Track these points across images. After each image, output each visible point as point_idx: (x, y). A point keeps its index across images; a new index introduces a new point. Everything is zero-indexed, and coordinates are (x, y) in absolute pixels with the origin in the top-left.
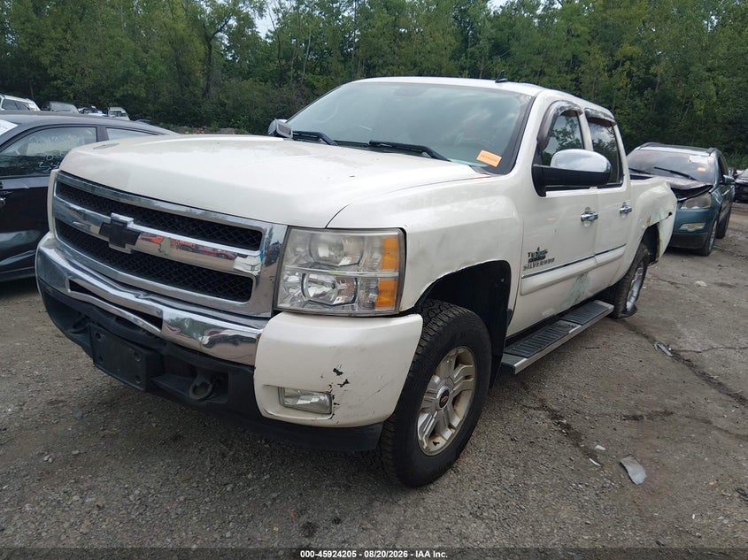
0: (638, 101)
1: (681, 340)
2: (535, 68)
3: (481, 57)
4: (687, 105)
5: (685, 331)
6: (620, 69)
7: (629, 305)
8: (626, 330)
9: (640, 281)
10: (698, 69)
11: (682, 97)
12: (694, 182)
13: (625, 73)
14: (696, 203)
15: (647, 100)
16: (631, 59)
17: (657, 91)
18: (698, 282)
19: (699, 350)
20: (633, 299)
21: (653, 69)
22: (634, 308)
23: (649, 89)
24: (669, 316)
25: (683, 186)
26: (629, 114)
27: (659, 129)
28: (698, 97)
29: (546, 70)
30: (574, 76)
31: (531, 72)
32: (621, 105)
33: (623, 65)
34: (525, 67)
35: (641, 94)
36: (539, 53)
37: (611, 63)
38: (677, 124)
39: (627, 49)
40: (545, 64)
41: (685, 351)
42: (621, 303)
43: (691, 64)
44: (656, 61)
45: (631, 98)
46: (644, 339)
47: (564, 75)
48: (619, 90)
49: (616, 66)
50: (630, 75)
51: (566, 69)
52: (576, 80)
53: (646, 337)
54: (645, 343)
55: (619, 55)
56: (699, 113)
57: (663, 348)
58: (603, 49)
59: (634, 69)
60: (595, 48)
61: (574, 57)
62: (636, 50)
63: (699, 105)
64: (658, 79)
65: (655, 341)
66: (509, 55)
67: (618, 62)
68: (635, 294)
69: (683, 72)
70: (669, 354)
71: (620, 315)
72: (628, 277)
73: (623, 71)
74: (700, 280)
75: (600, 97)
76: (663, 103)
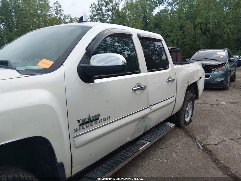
0: (205, 37)
1: (209, 137)
2: (169, 30)
3: (151, 29)
4: (221, 36)
5: (212, 131)
6: (197, 27)
7: (187, 120)
8: (184, 134)
9: (192, 108)
10: (223, 24)
11: (219, 34)
12: (219, 62)
13: (199, 28)
14: (220, 70)
15: (208, 36)
16: (201, 24)
17: (210, 33)
18: (222, 103)
19: (217, 143)
20: (189, 117)
21: (208, 26)
22: (191, 121)
23: (208, 32)
24: (206, 123)
25: (214, 64)
26: (202, 42)
27: (213, 45)
28: (224, 33)
29: (173, 30)
30: (182, 31)
31: (168, 31)
32: (199, 39)
33: (198, 26)
34: (166, 30)
35: (205, 35)
36: (170, 25)
37: (194, 26)
38: (218, 43)
39: (199, 20)
40: (172, 29)
41: (210, 145)
42: (182, 120)
43: (221, 23)
44: (209, 23)
45: (202, 36)
46: (191, 139)
47: (179, 31)
48: (198, 34)
49: (196, 26)
50: (201, 29)
51: (180, 29)
52: (183, 32)
53: (192, 137)
54: (191, 141)
55: (196, 23)
56: (225, 38)
57: (199, 144)
58: (191, 22)
59: (202, 27)
60: (188, 21)
61: (182, 25)
62: (202, 20)
63: (225, 36)
64: (211, 29)
65: (196, 139)
66: (160, 27)
67: (196, 25)
68: (190, 114)
69: (219, 26)
70: (201, 147)
71: (182, 126)
72: (183, 108)
73: (198, 28)
74: (223, 102)
75: (192, 37)
76: (213, 37)
